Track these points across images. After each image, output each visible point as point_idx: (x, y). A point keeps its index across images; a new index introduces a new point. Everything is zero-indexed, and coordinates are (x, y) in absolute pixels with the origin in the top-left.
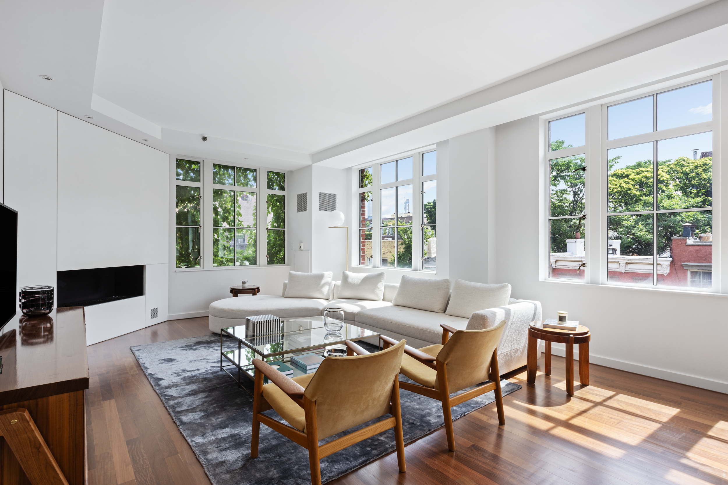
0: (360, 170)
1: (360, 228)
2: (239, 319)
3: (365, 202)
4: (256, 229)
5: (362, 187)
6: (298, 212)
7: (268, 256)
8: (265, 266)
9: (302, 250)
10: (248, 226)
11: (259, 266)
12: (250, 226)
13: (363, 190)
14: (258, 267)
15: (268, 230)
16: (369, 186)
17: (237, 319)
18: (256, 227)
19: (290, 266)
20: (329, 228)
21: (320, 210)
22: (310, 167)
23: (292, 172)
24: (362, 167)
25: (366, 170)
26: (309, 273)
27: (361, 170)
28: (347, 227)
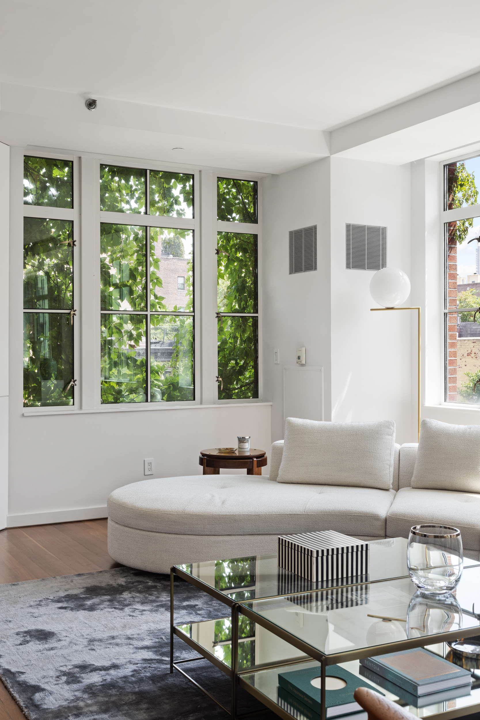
0: (444, 166)
1: (446, 311)
2: (185, 537)
3: (455, 244)
4: (194, 316)
5: (450, 207)
6: (291, 272)
7: (221, 379)
8: (214, 403)
9: (303, 365)
10: (175, 307)
11: (201, 403)
12: (180, 308)
13: (450, 216)
14: (198, 404)
15: (219, 317)
16: (465, 205)
17: (178, 536)
18: (194, 311)
19: (271, 403)
20: (371, 310)
21: (348, 267)
22: (325, 160)
23: (274, 176)
24: (449, 158)
25: (458, 165)
26: (322, 423)
27: (447, 165)
28: (419, 309)
